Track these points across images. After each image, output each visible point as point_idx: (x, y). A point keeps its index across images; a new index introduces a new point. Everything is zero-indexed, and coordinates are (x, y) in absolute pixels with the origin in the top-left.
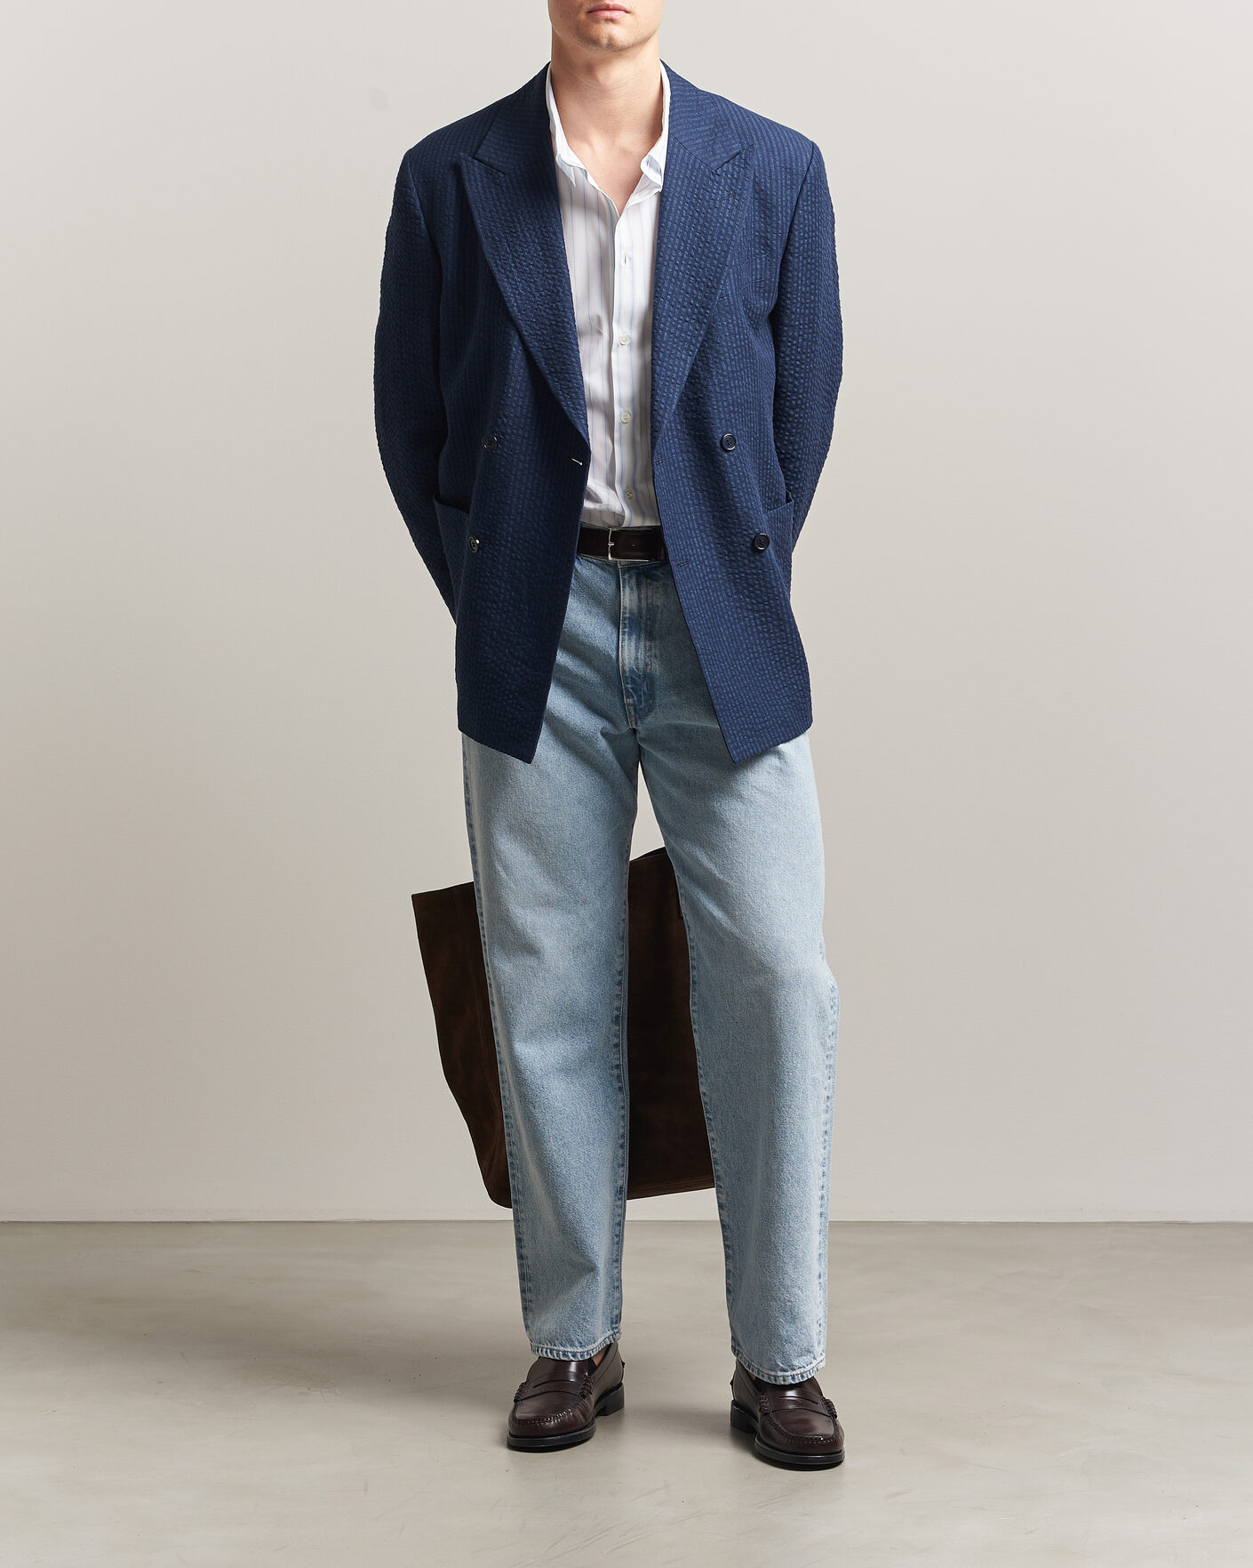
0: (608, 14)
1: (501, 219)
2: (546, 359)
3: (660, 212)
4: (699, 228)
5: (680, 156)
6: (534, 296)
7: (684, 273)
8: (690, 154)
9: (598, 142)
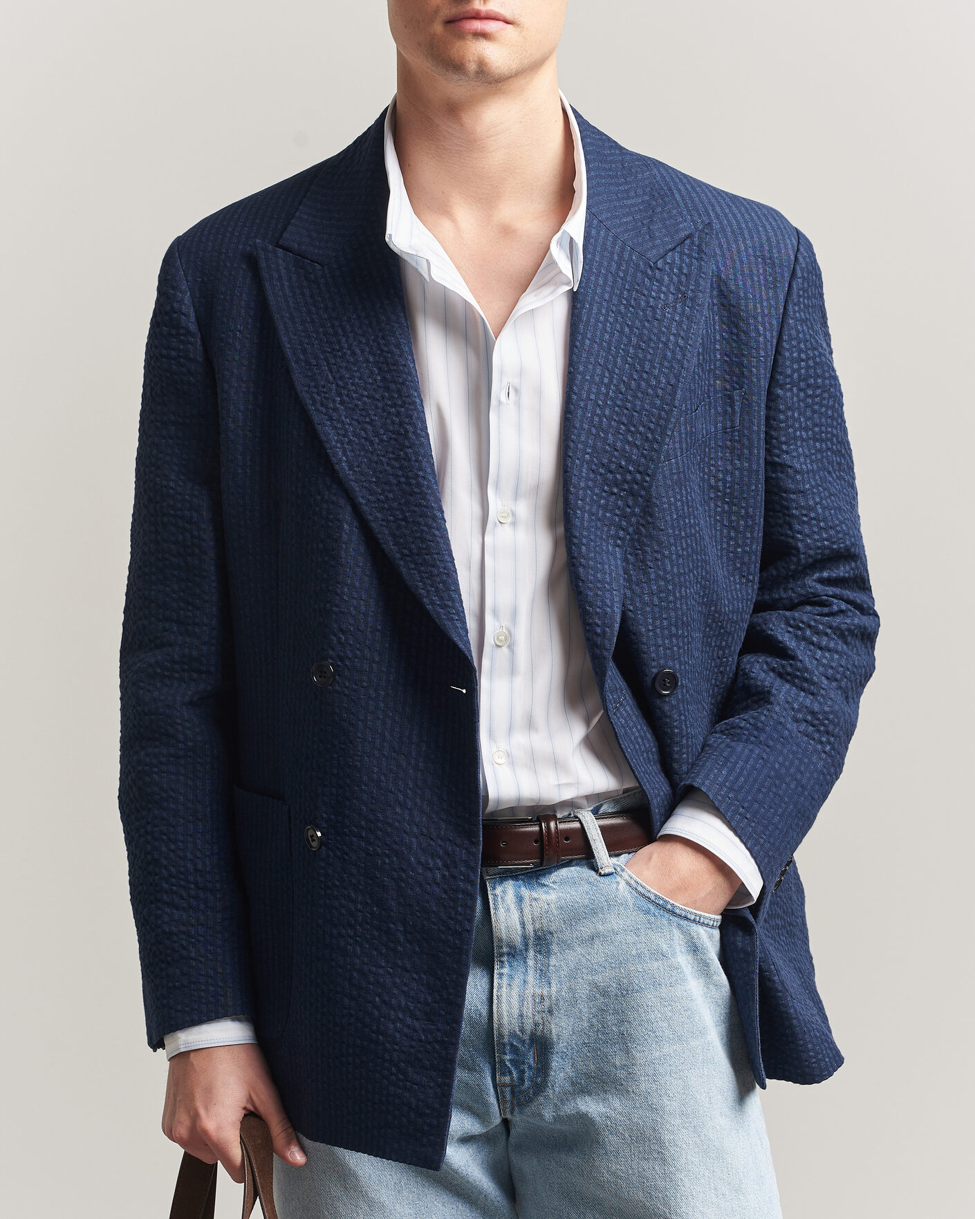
0: (477, 25)
1: (318, 333)
2: (393, 535)
3: (572, 325)
4: (631, 351)
5: (601, 240)
6: (372, 443)
7: (610, 419)
8: (616, 238)
9: (465, 216)
